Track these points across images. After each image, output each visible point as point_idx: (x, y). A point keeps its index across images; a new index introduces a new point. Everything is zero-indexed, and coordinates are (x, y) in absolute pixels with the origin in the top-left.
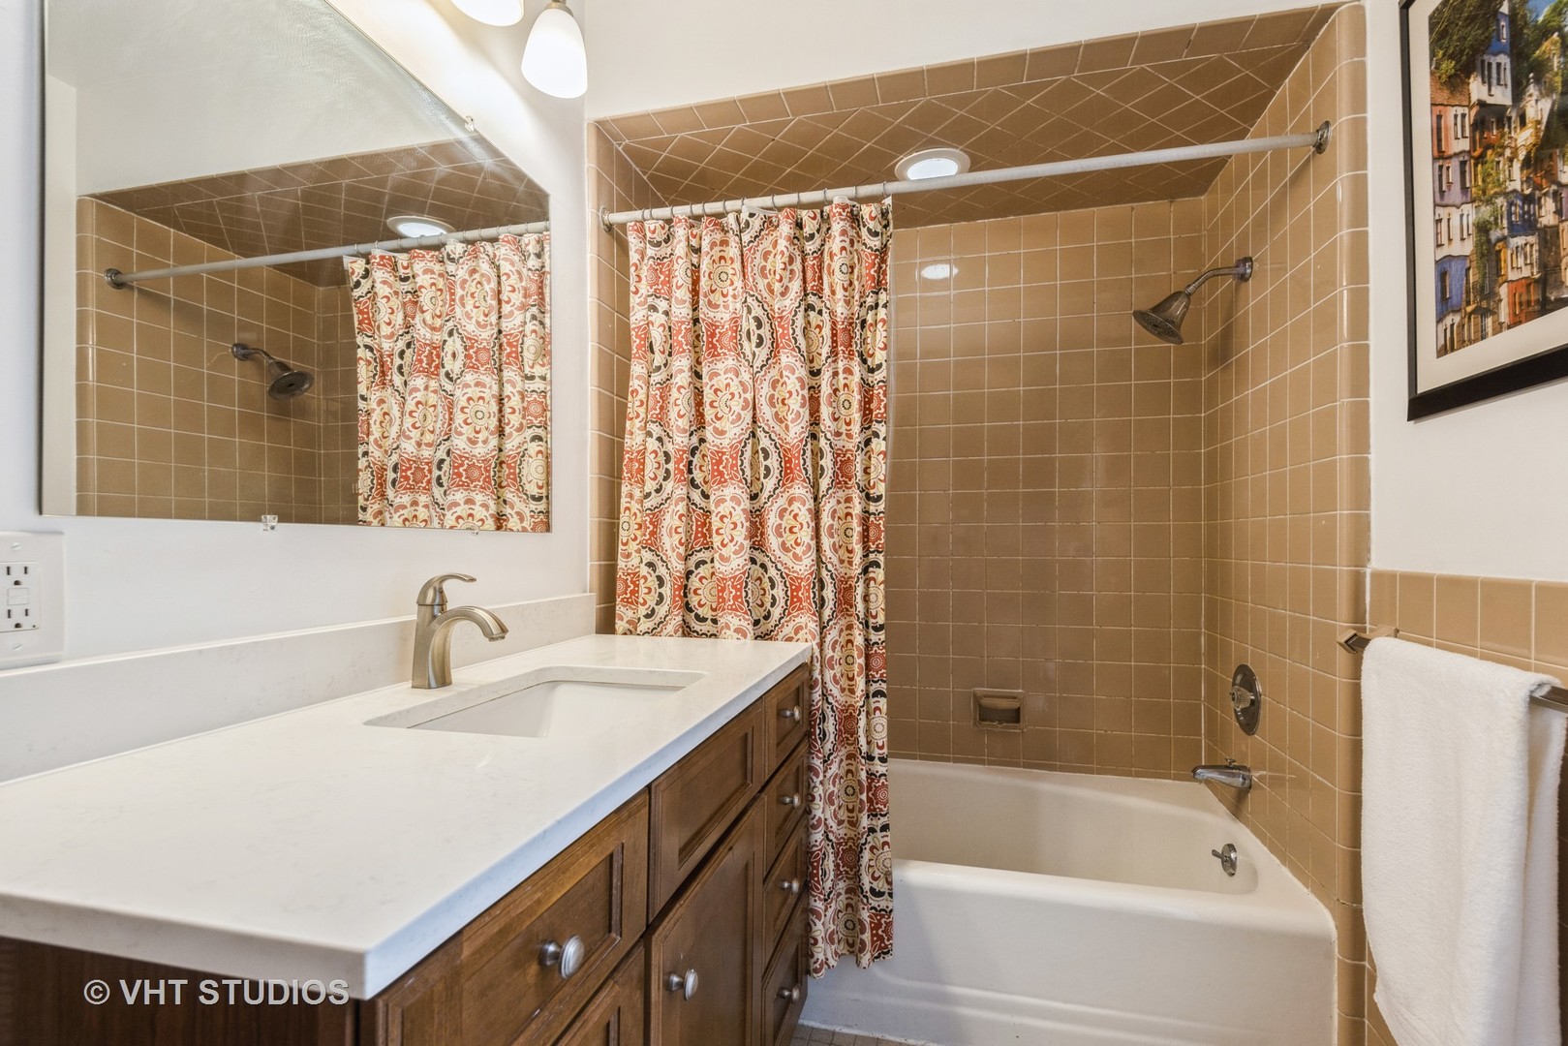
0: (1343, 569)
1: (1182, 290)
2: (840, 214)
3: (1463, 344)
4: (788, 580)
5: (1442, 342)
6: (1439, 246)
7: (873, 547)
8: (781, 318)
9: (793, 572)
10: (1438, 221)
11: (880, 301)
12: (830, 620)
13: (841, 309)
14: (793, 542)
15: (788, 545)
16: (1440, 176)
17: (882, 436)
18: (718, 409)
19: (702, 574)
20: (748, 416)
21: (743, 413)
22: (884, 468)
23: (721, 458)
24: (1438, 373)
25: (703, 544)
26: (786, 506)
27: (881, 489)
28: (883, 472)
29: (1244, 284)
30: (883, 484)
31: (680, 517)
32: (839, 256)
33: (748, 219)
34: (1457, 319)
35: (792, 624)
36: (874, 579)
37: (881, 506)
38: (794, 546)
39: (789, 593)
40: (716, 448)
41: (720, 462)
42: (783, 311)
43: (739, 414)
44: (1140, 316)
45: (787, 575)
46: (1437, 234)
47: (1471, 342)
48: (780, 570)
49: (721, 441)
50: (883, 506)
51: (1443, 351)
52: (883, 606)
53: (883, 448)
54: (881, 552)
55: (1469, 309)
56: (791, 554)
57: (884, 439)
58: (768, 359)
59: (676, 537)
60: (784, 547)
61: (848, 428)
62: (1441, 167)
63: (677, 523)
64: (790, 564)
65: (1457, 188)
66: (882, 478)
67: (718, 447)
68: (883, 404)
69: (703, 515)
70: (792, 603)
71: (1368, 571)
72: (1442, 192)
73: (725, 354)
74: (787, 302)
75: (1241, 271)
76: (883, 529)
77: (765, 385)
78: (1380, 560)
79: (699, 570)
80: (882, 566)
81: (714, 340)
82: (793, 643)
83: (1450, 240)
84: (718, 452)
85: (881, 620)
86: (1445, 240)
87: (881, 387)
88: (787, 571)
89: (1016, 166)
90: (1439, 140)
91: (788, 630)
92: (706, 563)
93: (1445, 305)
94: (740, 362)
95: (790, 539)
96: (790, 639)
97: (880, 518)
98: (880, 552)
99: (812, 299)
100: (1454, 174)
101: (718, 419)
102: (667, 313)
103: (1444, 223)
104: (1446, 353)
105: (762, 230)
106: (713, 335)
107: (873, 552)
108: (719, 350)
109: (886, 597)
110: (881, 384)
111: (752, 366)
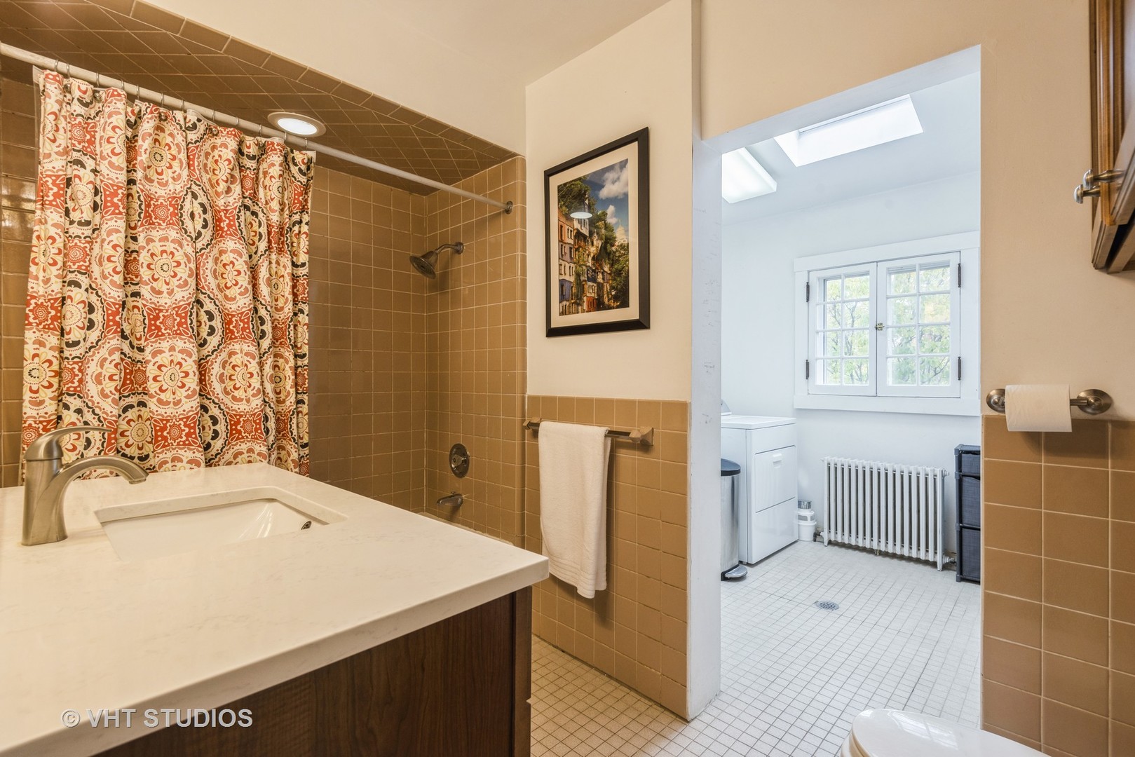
0: (518, 395)
1: (434, 250)
2: (281, 151)
3: (570, 313)
4: (228, 417)
5: (561, 310)
6: (560, 274)
7: (301, 390)
8: (227, 211)
9: (232, 410)
10: (560, 265)
11: (303, 220)
12: (273, 444)
13: (275, 218)
14: (232, 387)
15: (228, 389)
16: (562, 249)
17: (306, 312)
18: (155, 272)
19: (130, 417)
20: (192, 282)
21: (189, 280)
22: (307, 335)
23: (158, 314)
24: (558, 321)
25: (131, 390)
26: (227, 359)
27: (305, 349)
28: (307, 337)
29: (457, 255)
30: (307, 346)
31: (116, 366)
32: (277, 180)
33: (196, 122)
34: (568, 304)
35: (231, 451)
36: (301, 412)
37: (306, 361)
38: (233, 390)
39: (229, 427)
40: (153, 306)
41: (157, 318)
42: (228, 206)
43: (186, 281)
44: (414, 260)
45: (228, 413)
46: (560, 270)
47: (573, 313)
48: (222, 410)
49: (158, 300)
50: (307, 361)
51: (562, 314)
52: (307, 430)
53: (307, 321)
54: (306, 393)
55: (572, 301)
56: (230, 397)
57: (307, 315)
58: (212, 240)
59: (113, 384)
60: (226, 392)
61: (276, 303)
62: (562, 245)
63: (114, 371)
64: (230, 405)
65: (568, 255)
66: (306, 342)
67: (156, 305)
68: (306, 291)
69: (131, 364)
70: (232, 434)
71: (526, 396)
72: (562, 255)
73: (159, 224)
74: (231, 200)
75: (457, 249)
76: (307, 377)
77: (210, 260)
78: (531, 391)
79: (127, 414)
80: (306, 402)
81: (150, 209)
82: (232, 466)
83: (565, 274)
84: (155, 309)
85: (306, 440)
86: (563, 273)
87: (305, 279)
88: (227, 410)
89: (390, 166)
90: (561, 235)
91: (228, 456)
92: (134, 407)
93: (562, 297)
94: (183, 236)
95: (230, 385)
96: (229, 463)
97: (305, 370)
98: (304, 393)
99: (249, 203)
100: (567, 250)
101: (156, 280)
102: (95, 171)
103: (563, 266)
104: (563, 315)
105: (205, 134)
106: (148, 206)
107: (301, 393)
108: (153, 219)
109: (309, 424)
110: (305, 277)
111: (194, 242)
